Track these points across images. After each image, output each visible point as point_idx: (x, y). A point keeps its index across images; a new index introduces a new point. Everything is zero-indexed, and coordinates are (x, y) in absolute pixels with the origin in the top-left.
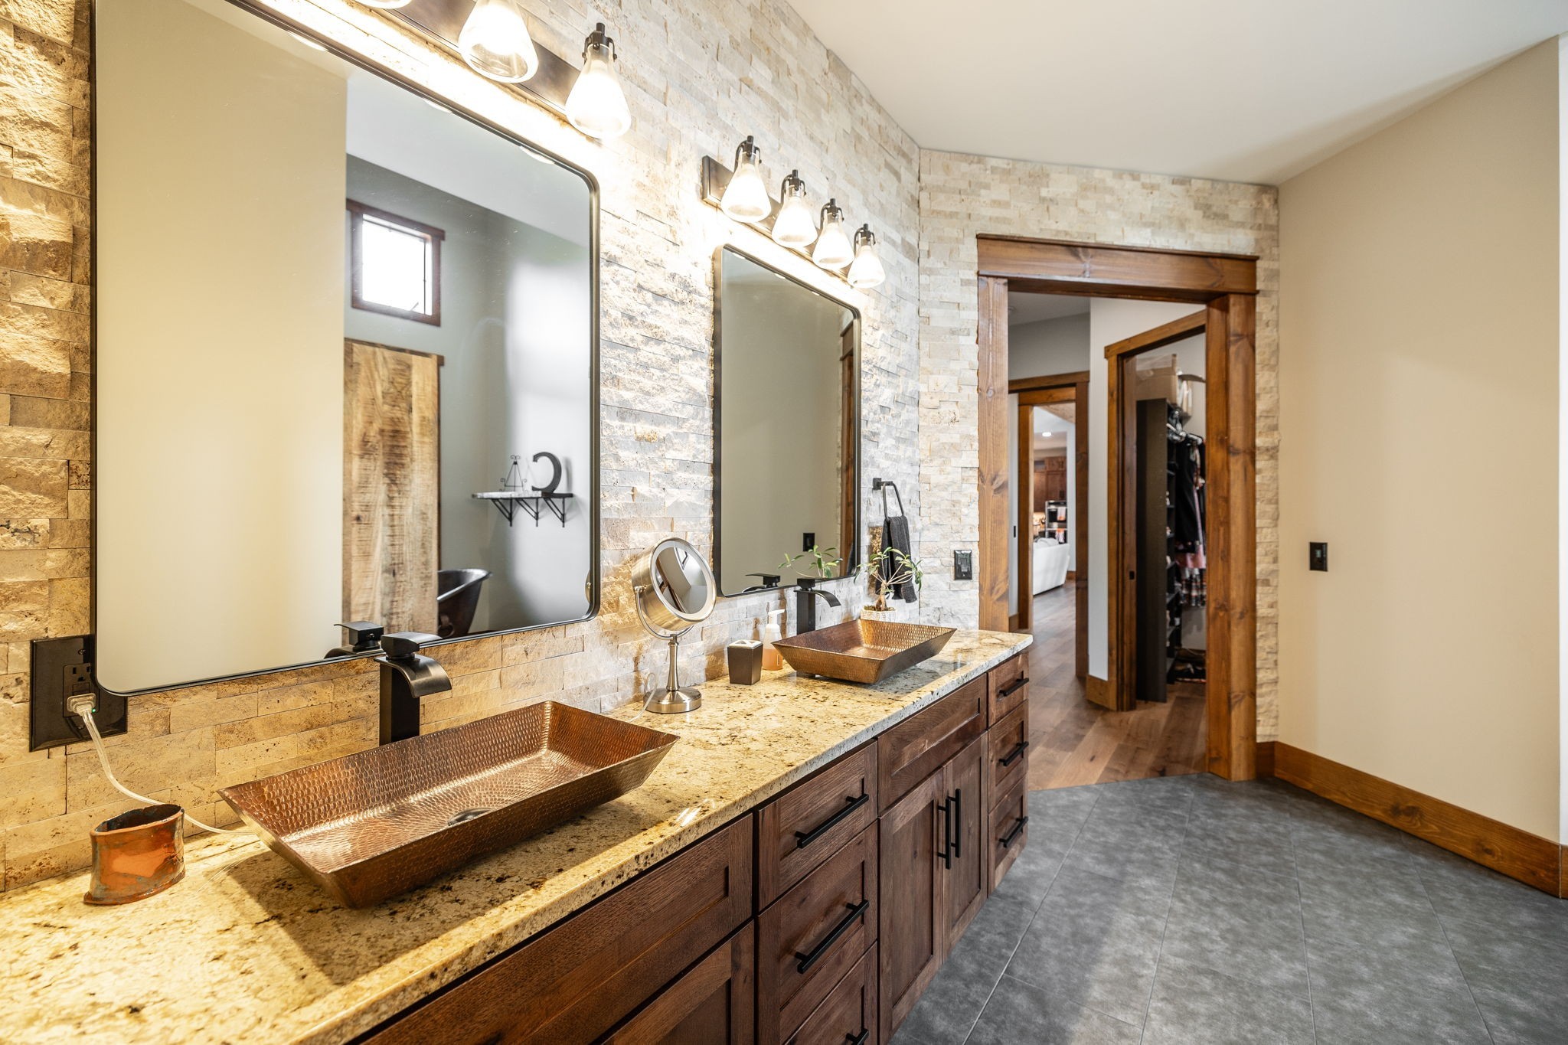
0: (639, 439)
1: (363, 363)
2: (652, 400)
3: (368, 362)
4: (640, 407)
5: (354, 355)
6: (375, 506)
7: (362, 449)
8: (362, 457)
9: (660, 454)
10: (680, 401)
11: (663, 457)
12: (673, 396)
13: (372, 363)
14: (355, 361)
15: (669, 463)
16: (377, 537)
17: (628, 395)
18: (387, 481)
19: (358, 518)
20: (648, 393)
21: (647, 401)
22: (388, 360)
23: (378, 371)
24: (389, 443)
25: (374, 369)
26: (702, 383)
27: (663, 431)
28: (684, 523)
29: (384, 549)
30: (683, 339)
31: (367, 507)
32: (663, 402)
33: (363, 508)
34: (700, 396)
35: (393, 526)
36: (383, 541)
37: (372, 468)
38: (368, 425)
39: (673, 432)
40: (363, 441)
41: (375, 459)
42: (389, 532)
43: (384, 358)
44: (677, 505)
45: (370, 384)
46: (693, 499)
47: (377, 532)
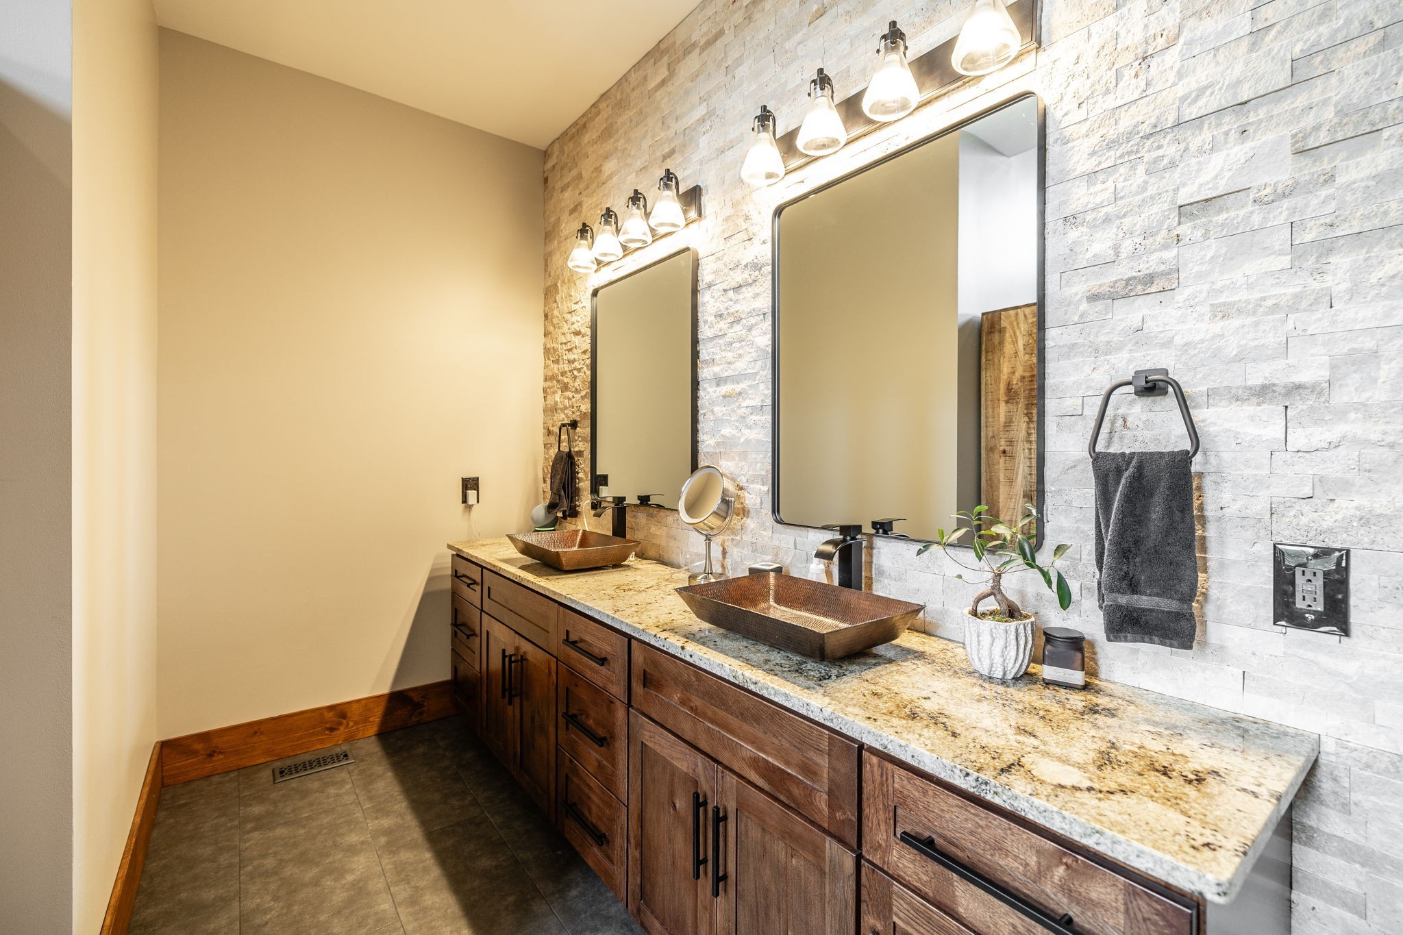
0: (724, 397)
1: (1008, 326)
2: (733, 367)
3: (1011, 324)
4: (726, 374)
5: (1002, 322)
6: (1017, 441)
7: (1007, 396)
8: (1007, 402)
9: (738, 404)
10: (752, 360)
11: (739, 407)
12: (747, 358)
13: (1015, 323)
14: (1002, 326)
15: (743, 410)
16: (1019, 467)
17: (716, 369)
18: (1026, 419)
19: (1004, 452)
20: (730, 363)
21: (730, 368)
22: (1028, 316)
23: (1019, 328)
24: (1028, 387)
25: (1016, 328)
26: (765, 341)
27: (738, 388)
28: (754, 456)
29: (1025, 477)
30: (754, 310)
31: (1011, 442)
32: (740, 365)
33: (1008, 443)
34: (764, 350)
35: (1030, 458)
36: (1024, 470)
37: (1015, 410)
38: (1011, 375)
39: (748, 386)
40: (1008, 389)
41: (1017, 403)
42: (1028, 464)
43: (1025, 316)
44: (747, 441)
45: (1013, 341)
46: (761, 436)
47: (1019, 463)
